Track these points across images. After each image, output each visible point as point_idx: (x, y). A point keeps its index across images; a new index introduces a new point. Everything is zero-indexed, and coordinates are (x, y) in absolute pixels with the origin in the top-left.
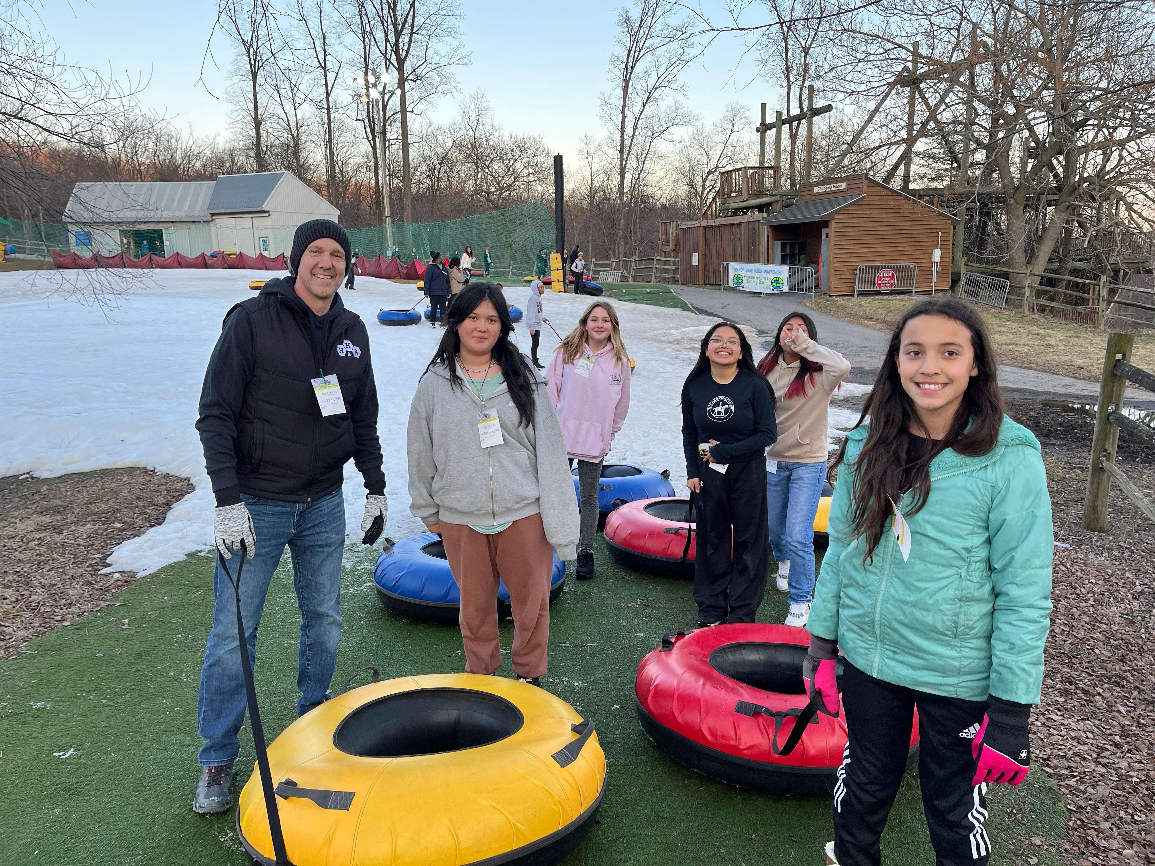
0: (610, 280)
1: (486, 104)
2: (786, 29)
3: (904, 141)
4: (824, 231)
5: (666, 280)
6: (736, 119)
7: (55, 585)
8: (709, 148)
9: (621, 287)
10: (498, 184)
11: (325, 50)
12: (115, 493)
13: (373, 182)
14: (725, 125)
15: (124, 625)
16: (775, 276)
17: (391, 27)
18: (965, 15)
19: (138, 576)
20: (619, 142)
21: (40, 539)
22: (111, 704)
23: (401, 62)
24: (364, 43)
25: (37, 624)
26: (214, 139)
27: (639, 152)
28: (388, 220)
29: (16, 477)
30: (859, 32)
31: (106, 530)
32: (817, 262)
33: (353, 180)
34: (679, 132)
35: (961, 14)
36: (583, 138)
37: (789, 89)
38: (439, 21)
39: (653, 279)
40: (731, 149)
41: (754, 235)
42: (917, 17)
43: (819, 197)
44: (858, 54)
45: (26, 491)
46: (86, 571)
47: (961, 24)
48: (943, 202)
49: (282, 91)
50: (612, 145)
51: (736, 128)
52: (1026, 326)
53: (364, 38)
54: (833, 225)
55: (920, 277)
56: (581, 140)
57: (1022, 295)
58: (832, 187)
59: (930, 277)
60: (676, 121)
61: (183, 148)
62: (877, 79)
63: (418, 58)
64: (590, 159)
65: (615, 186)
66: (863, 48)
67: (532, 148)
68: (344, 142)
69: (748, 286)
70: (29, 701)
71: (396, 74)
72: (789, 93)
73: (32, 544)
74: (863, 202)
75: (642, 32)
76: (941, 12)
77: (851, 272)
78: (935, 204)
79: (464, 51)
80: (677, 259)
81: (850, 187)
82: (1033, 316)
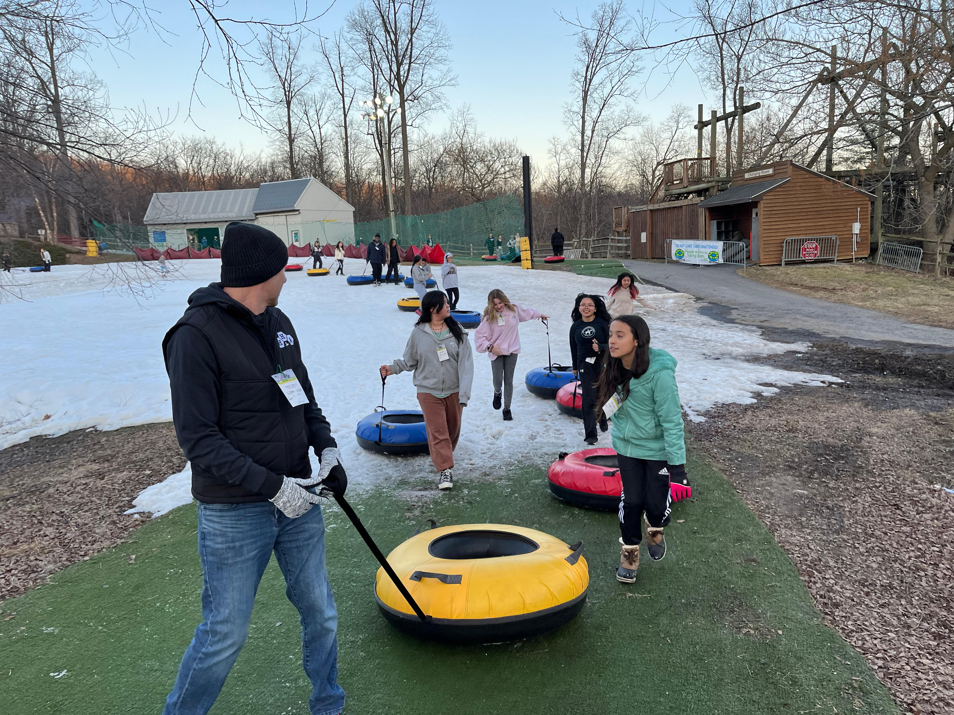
0: (572, 257)
1: (471, 116)
2: (720, 41)
3: (826, 130)
4: (754, 211)
5: (619, 256)
6: (681, 119)
7: (87, 524)
8: (658, 144)
9: (580, 263)
10: (481, 181)
11: (343, 80)
12: (154, 443)
13: (381, 183)
14: (671, 124)
15: (131, 560)
16: (712, 250)
17: (394, 59)
18: (875, 21)
19: (153, 517)
20: (580, 142)
21: (86, 484)
22: (105, 630)
23: (402, 87)
24: (373, 73)
25: (64, 559)
26: (260, 154)
27: (596, 150)
28: (392, 214)
29: (83, 430)
30: (782, 40)
31: (138, 476)
32: (749, 238)
33: (367, 181)
34: (630, 132)
35: (872, 21)
36: (552, 140)
37: (724, 91)
38: (432, 51)
39: (608, 255)
40: (677, 143)
41: (694, 216)
42: (832, 25)
43: (749, 182)
44: (782, 59)
45: (89, 442)
46: (115, 512)
47: (872, 29)
48: (860, 181)
49: (310, 115)
50: (575, 145)
51: (680, 126)
52: (938, 288)
53: (373, 69)
54: (761, 205)
55: (842, 247)
56: (550, 141)
57: (934, 260)
58: (761, 173)
59: (850, 247)
60: (628, 123)
61: (236, 163)
62: (799, 79)
63: (416, 82)
64: (558, 157)
65: (576, 179)
66: (787, 54)
67: (508, 151)
68: (358, 153)
69: (688, 259)
70: (42, 626)
71: (397, 96)
72: (724, 94)
73: (78, 489)
74: (788, 185)
75: (598, 50)
76: (854, 20)
77: (780, 245)
78: (853, 184)
79: (452, 74)
80: (628, 238)
81: (776, 172)
82: (944, 279)
